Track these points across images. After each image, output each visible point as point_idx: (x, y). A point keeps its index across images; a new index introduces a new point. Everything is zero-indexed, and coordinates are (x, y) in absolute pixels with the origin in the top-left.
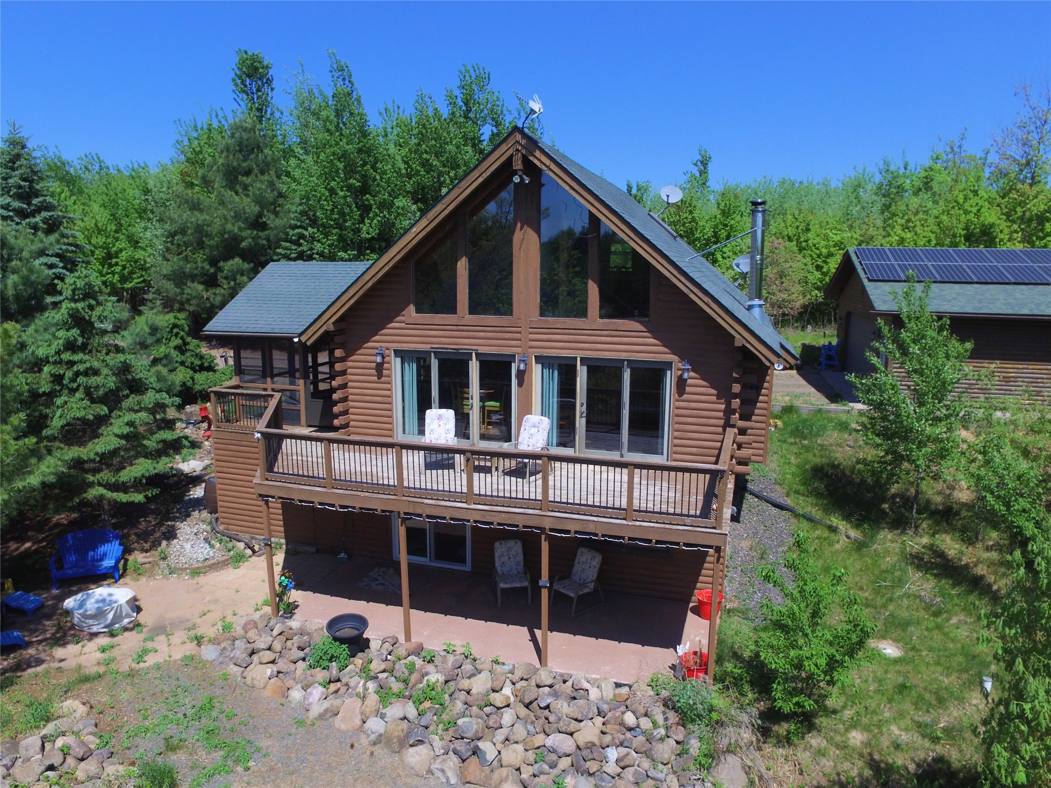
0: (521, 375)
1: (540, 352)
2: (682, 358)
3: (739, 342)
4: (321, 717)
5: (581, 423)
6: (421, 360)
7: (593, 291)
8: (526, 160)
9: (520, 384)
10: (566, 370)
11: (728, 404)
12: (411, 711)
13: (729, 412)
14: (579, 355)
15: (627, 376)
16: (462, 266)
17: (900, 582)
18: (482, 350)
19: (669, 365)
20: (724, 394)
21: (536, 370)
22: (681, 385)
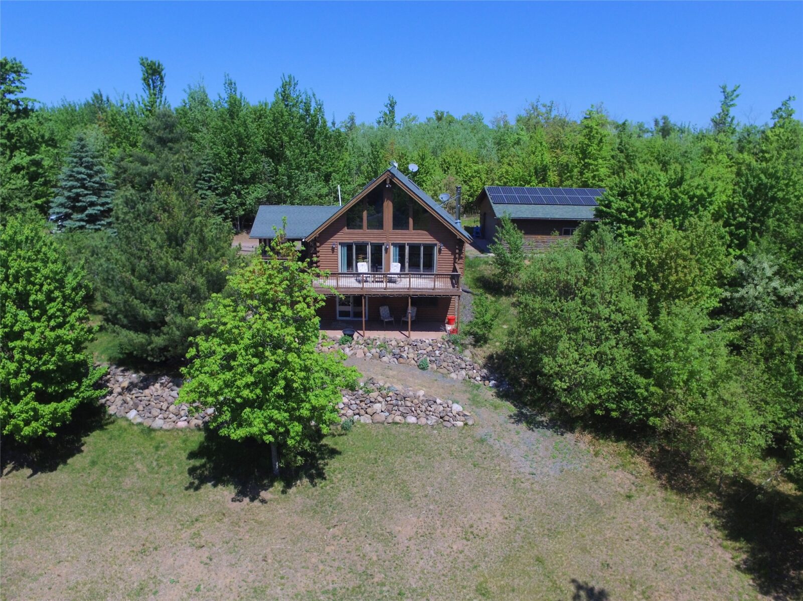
0: (386, 250)
1: (392, 242)
2: (440, 242)
3: (458, 237)
4: (352, 355)
5: (407, 265)
6: (349, 247)
7: (411, 221)
8: (390, 180)
9: (386, 252)
10: (401, 248)
11: (455, 256)
12: (378, 350)
13: (455, 258)
14: (406, 242)
15: (422, 248)
16: (365, 213)
17: (508, 311)
18: (372, 242)
19: (436, 245)
20: (454, 253)
21: (392, 247)
22: (440, 250)
